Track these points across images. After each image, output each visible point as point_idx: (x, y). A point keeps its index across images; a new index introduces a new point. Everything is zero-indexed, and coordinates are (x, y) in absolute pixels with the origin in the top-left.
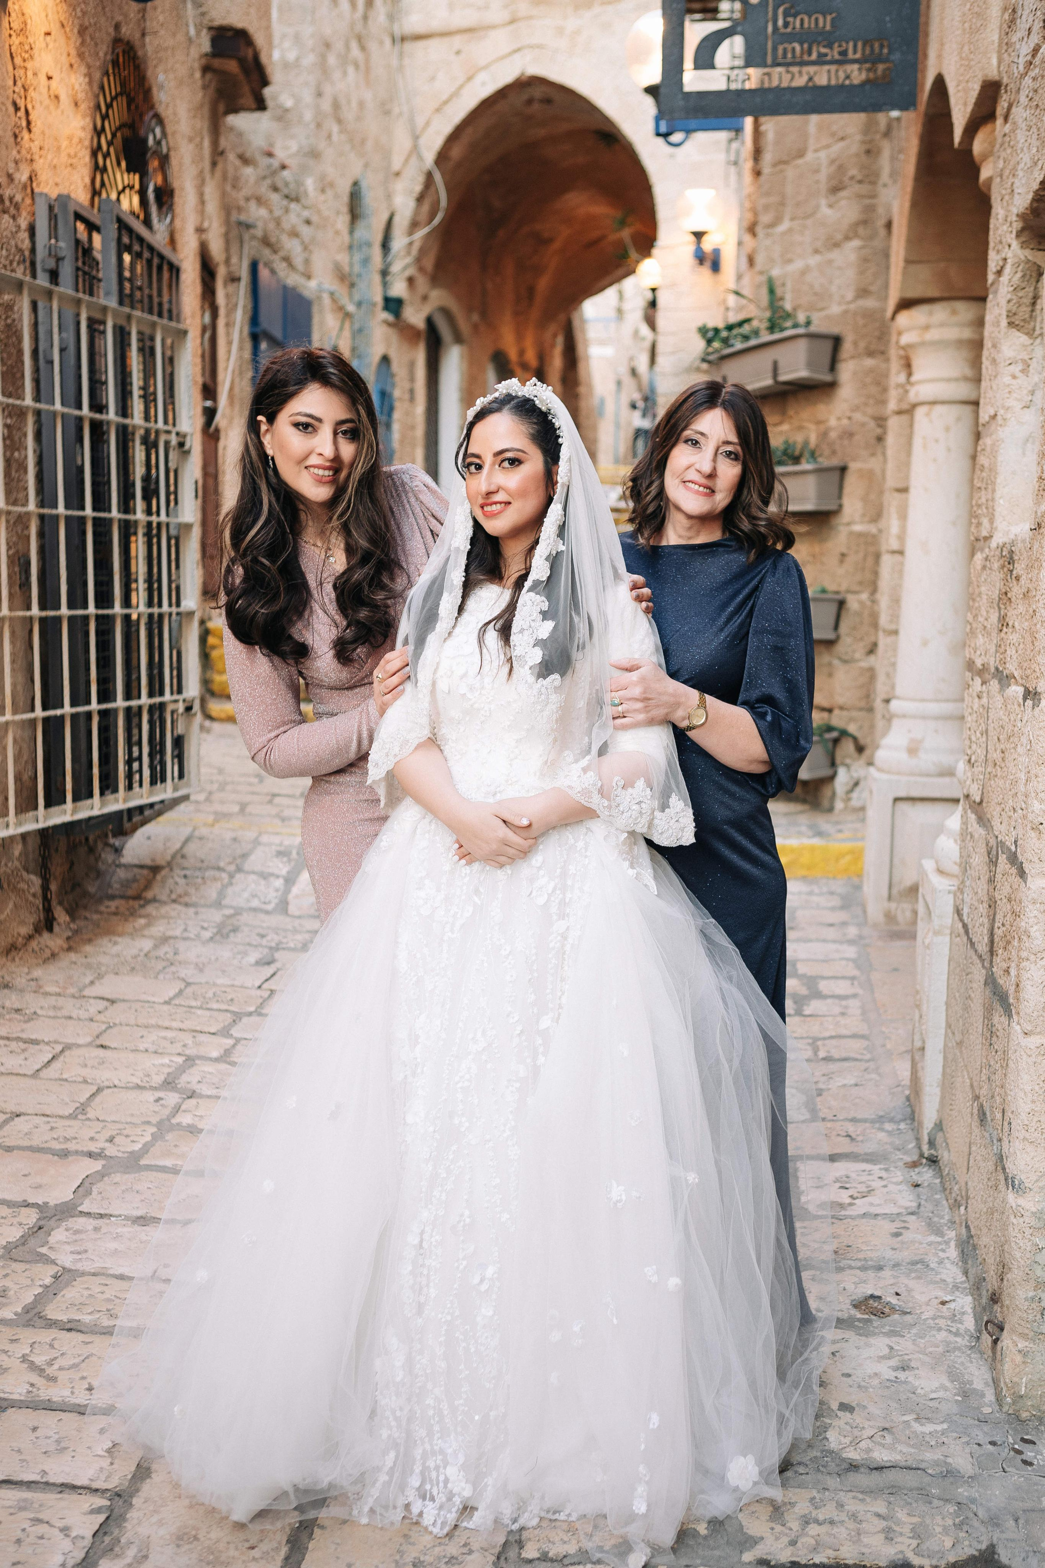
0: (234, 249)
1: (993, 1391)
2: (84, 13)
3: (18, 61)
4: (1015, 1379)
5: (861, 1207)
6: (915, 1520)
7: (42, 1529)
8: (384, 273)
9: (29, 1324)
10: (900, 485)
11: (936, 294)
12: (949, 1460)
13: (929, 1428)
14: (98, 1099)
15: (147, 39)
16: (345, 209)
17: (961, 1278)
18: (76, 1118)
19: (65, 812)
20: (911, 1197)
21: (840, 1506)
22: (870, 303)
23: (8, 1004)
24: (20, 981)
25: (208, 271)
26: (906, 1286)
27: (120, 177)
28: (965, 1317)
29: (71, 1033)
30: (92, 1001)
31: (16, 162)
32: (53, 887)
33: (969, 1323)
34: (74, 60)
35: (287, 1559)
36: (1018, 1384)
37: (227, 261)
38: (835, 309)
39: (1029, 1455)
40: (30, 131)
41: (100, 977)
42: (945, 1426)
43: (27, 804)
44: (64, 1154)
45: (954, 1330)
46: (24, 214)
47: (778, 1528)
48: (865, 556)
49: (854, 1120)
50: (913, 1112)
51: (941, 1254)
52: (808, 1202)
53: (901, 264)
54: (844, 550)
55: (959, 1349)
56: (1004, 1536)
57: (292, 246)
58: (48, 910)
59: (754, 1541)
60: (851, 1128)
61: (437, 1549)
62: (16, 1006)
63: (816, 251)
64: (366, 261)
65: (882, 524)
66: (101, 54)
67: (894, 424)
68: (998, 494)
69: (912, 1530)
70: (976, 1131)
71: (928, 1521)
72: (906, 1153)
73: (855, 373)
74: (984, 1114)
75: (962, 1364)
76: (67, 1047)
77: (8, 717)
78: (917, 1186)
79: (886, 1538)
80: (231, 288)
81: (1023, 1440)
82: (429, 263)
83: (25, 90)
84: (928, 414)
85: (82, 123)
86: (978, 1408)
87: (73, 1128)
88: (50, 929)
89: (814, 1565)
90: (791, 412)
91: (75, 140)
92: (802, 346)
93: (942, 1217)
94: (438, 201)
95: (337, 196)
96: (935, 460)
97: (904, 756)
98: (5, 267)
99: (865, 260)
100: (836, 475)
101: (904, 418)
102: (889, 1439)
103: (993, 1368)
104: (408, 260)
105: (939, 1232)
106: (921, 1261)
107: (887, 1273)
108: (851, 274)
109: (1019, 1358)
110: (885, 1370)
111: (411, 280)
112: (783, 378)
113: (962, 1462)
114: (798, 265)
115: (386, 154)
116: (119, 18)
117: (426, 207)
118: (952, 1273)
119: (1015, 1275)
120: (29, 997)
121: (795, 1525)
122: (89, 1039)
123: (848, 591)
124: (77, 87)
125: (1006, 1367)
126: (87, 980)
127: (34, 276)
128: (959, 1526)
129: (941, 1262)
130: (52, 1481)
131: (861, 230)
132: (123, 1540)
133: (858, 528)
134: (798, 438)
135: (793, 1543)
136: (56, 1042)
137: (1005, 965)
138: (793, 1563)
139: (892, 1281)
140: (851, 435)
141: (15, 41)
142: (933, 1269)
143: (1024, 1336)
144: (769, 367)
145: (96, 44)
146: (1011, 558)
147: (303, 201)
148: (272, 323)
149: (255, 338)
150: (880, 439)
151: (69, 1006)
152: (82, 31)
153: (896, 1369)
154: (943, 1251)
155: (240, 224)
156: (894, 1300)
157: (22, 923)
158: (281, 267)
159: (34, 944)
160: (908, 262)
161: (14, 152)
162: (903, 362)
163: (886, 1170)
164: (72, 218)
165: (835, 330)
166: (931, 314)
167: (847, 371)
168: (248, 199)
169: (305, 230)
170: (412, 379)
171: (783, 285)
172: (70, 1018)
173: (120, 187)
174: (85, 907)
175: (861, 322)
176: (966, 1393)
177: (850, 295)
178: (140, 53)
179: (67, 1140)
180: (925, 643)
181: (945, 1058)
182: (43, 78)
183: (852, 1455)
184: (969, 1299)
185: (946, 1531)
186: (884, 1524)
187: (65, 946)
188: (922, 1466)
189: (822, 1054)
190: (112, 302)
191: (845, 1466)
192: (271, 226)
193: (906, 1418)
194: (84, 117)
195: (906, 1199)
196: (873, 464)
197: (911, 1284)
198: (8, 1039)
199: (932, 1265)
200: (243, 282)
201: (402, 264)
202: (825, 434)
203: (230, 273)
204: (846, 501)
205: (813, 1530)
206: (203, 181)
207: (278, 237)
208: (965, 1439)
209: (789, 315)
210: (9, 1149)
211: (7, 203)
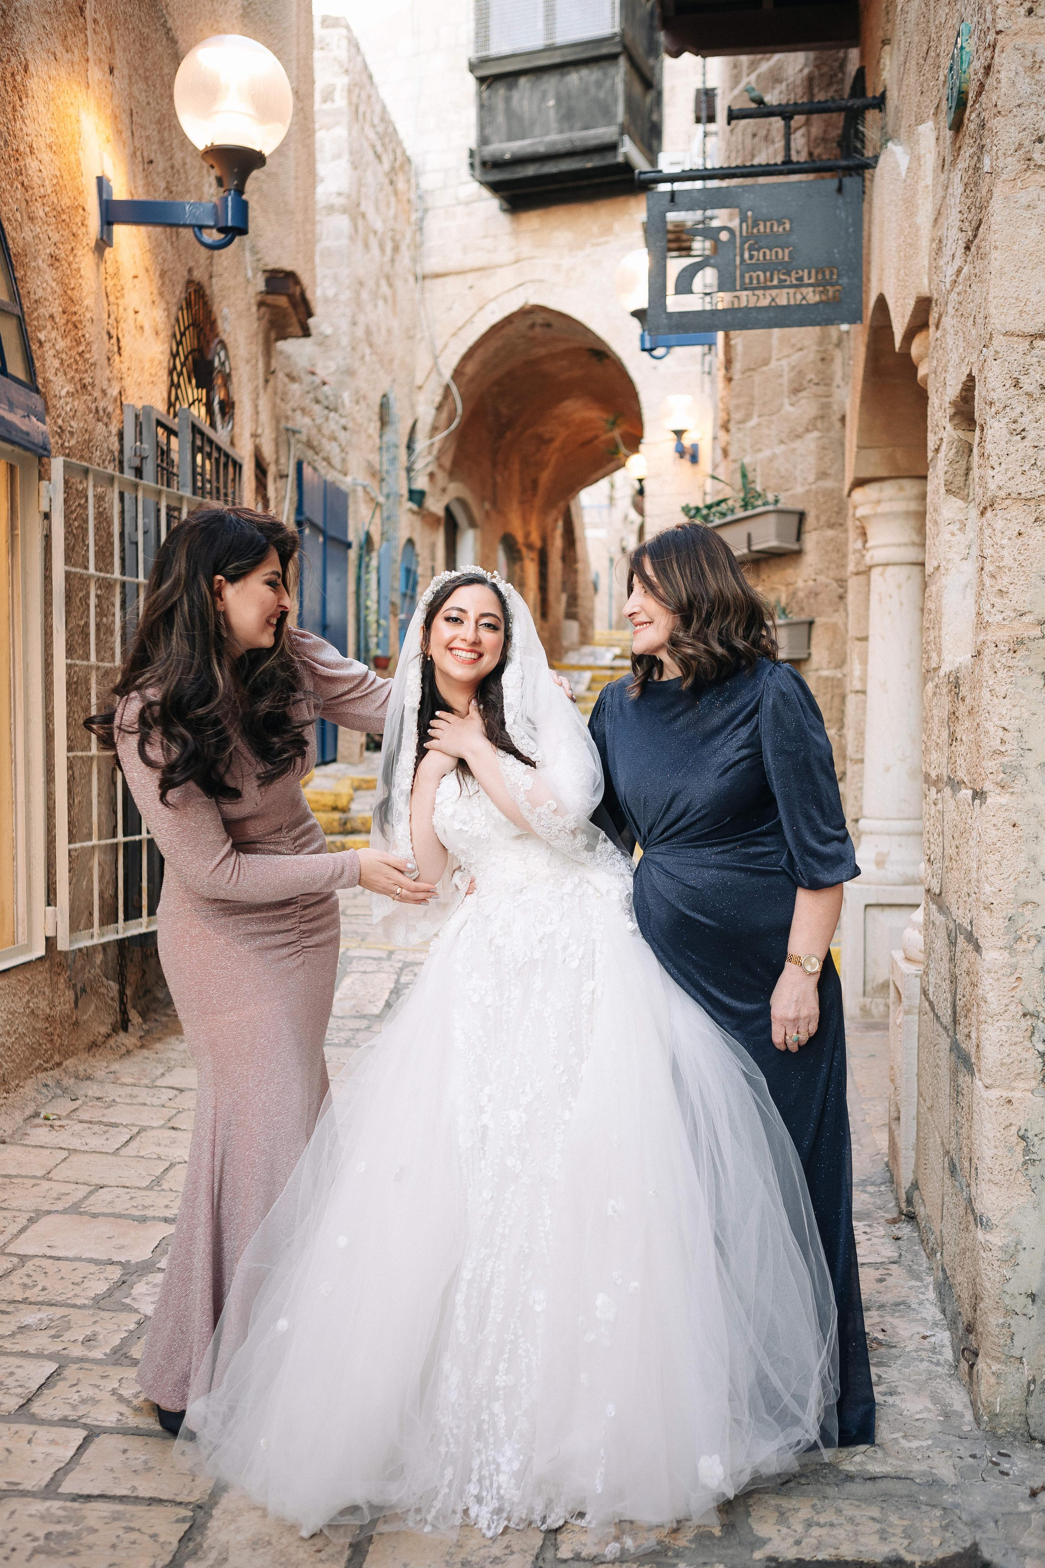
0: (283, 451)
1: (971, 1412)
2: (164, 260)
3: (112, 299)
4: (990, 1399)
6: (905, 1523)
7: (134, 1536)
8: (409, 470)
9: (116, 1363)
10: (860, 635)
11: (886, 474)
12: (934, 1471)
13: (915, 1444)
14: (171, 1172)
15: (214, 280)
16: (376, 417)
17: (939, 1316)
18: (152, 1189)
19: (141, 925)
20: (893, 1249)
21: (839, 1511)
22: (829, 484)
23: (90, 1093)
24: (100, 1074)
25: (261, 469)
26: (891, 1324)
27: (191, 392)
28: (944, 1349)
29: (145, 1118)
30: (163, 1090)
31: (109, 380)
32: (129, 992)
33: (948, 1354)
34: (156, 298)
35: (350, 1560)
36: (993, 1404)
37: (277, 461)
38: (799, 490)
39: (1005, 1466)
40: (120, 355)
41: (170, 1069)
42: (930, 1442)
43: (109, 917)
44: (143, 1220)
45: (935, 1360)
46: (114, 422)
47: (784, 1530)
48: (833, 697)
50: (892, 1176)
51: (921, 1296)
53: (855, 449)
55: (940, 1377)
56: (985, 1536)
57: (332, 449)
58: (124, 1012)
59: (763, 1542)
61: (482, 1551)
62: (96, 1095)
63: (782, 442)
64: (394, 460)
65: (846, 669)
66: (177, 293)
67: (853, 583)
68: (943, 632)
69: (903, 1531)
70: (948, 1182)
71: (918, 1524)
72: (887, 1211)
73: (818, 543)
74: (954, 1166)
75: (943, 1389)
76: (143, 1129)
77: (95, 841)
78: (898, 1239)
79: (881, 1538)
80: (280, 483)
81: (1000, 1454)
82: (447, 462)
83: (117, 322)
84: (882, 574)
85: (161, 349)
86: (959, 1427)
87: (151, 1197)
88: (125, 1029)
89: (818, 1561)
90: (764, 576)
91: (156, 362)
92: (772, 519)
93: (921, 1266)
94: (456, 410)
95: (368, 405)
96: (890, 613)
97: (877, 868)
98: (99, 465)
99: (824, 448)
100: (806, 627)
101: (862, 578)
102: (880, 1453)
103: (970, 1392)
104: (429, 458)
105: (918, 1278)
106: (903, 1303)
107: (874, 1313)
108: (812, 459)
109: (993, 1380)
111: (432, 475)
112: (756, 547)
113: (945, 1471)
114: (767, 453)
115: (411, 371)
116: (192, 264)
117: (444, 415)
118: (932, 1312)
119: (986, 1304)
120: (109, 1087)
121: (799, 1528)
122: (162, 1122)
124: (158, 319)
125: (982, 1388)
126: (159, 1072)
127: (122, 471)
128: (945, 1528)
129: (921, 1303)
130: (141, 1495)
131: (819, 424)
132: (205, 1546)
133: (825, 673)
135: (798, 1543)
136: (133, 1125)
137: (966, 1031)
138: (799, 1560)
139: (878, 1320)
140: (817, 594)
141: (110, 283)
142: (914, 1309)
143: (996, 1359)
144: (745, 538)
145: (173, 285)
146: (957, 683)
147: (341, 411)
148: (315, 511)
149: (300, 524)
150: (841, 597)
151: (143, 1095)
152: (163, 274)
153: (884, 1394)
154: (923, 1293)
155: (287, 430)
156: (880, 1336)
157: (102, 1023)
158: (322, 466)
159: (112, 1042)
160: (860, 447)
161: (108, 372)
162: (859, 531)
163: (870, 1226)
164: (154, 423)
165: (799, 507)
166: (881, 491)
167: (811, 541)
168: (294, 410)
169: (342, 435)
170: (433, 559)
171: (754, 470)
172: (145, 1104)
173: (191, 401)
174: (155, 1011)
175: (822, 500)
176: (948, 1414)
177: (811, 478)
178: (208, 292)
179: (145, 1207)
180: (888, 769)
181: (918, 1123)
182: (131, 312)
183: (848, 1467)
184: (948, 1333)
185: (933, 1531)
186: (877, 1526)
187: (139, 1044)
188: (911, 1476)
190: (187, 493)
191: (842, 1476)
192: (314, 432)
193: (894, 1436)
194: (163, 343)
195: (889, 1250)
196: (837, 618)
197: (896, 1322)
198: (91, 1122)
199: (913, 1306)
200: (290, 479)
201: (424, 462)
202: (794, 594)
203: (279, 471)
204: (814, 650)
205: (816, 1531)
206: (258, 395)
207: (319, 441)
208: (948, 1453)
209: (760, 495)
210: (95, 1216)
211: (101, 413)
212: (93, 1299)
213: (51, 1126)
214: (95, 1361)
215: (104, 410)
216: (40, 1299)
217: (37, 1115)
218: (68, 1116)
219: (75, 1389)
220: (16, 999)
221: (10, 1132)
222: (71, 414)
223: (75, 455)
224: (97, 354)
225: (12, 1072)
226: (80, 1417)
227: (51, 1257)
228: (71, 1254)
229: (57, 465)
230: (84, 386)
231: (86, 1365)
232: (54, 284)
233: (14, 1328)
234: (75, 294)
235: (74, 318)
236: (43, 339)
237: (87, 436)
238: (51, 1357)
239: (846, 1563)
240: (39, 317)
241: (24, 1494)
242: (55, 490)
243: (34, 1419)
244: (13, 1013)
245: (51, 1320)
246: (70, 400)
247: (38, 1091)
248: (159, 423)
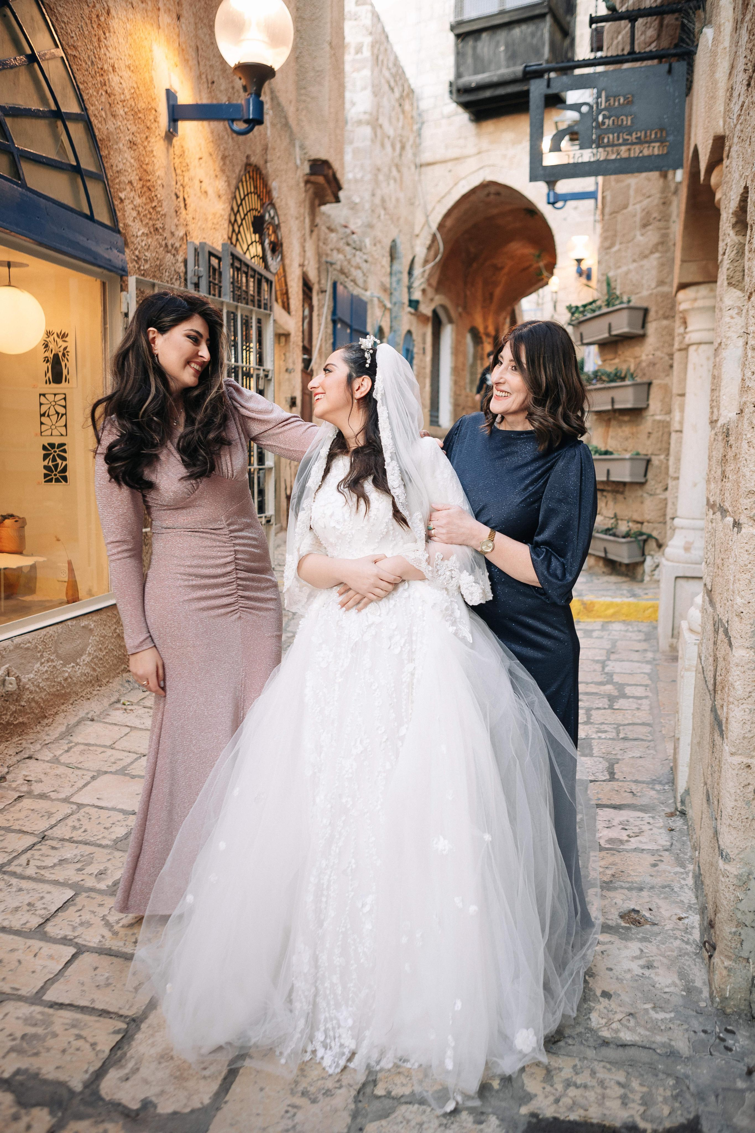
0: (323, 276)
1: (708, 989)
2: (225, 149)
3: (179, 171)
4: (722, 986)
5: (634, 843)
6: (645, 1089)
7: (80, 1043)
8: (410, 288)
10: (681, 392)
11: (701, 280)
12: (673, 1043)
13: (661, 1015)
15: (269, 165)
16: (387, 254)
17: (694, 900)
20: (667, 838)
21: (593, 1073)
22: (665, 289)
25: (307, 287)
26: (657, 904)
27: (249, 236)
28: (694, 931)
31: (177, 226)
33: (696, 937)
34: (218, 173)
36: (724, 990)
37: (319, 282)
38: (645, 293)
39: (730, 1041)
40: (186, 209)
42: (672, 1015)
45: (686, 939)
46: (180, 253)
47: (548, 1088)
48: (663, 434)
49: (636, 782)
50: (673, 779)
51: (683, 882)
52: (600, 838)
53: (680, 263)
54: (650, 431)
55: (688, 954)
56: (706, 1109)
57: (358, 274)
59: (530, 1098)
60: (634, 787)
63: (634, 261)
64: (399, 281)
65: (672, 415)
66: (237, 171)
67: (677, 356)
69: (642, 1098)
70: (705, 806)
71: (654, 1091)
72: (667, 806)
73: (656, 329)
74: (709, 797)
75: (689, 966)
78: (672, 830)
79: (623, 1103)
80: (321, 296)
81: (726, 1030)
82: (434, 282)
83: (184, 187)
84: (696, 350)
85: (223, 206)
86: (697, 1002)
89: (570, 1122)
90: (620, 352)
91: (218, 215)
92: (625, 314)
93: (686, 854)
94: (439, 249)
95: (382, 247)
97: (682, 552)
98: (167, 282)
99: (663, 265)
100: (646, 387)
101: (683, 353)
102: (632, 1023)
103: (708, 973)
104: (422, 280)
105: (683, 866)
106: (669, 886)
107: (645, 893)
108: (654, 272)
109: (725, 973)
110: (636, 967)
111: (424, 291)
112: (614, 332)
113: (682, 1045)
114: (624, 269)
115: (412, 226)
116: (249, 152)
117: (432, 253)
118: (688, 896)
119: (722, 914)
121: (560, 1087)
123: (652, 454)
124: (220, 187)
125: (717, 975)
128: (675, 1098)
129: (681, 888)
130: (97, 1007)
131: (660, 248)
132: (128, 1055)
133: (658, 418)
134: (624, 367)
135: (557, 1101)
137: (722, 702)
138: (555, 1119)
139: (648, 900)
140: (654, 364)
141: (177, 161)
142: (676, 892)
143: (728, 957)
144: (607, 326)
145: (233, 166)
147: (364, 250)
148: (344, 313)
149: (334, 322)
150: (671, 366)
152: (224, 158)
153: (643, 967)
154: (684, 879)
155: (327, 262)
156: (647, 914)
158: (350, 285)
160: (683, 261)
161: (176, 220)
162: (682, 321)
163: (653, 818)
164: (207, 254)
165: (645, 305)
166: (697, 292)
167: (652, 328)
168: (332, 250)
169: (364, 266)
170: (424, 343)
171: (616, 281)
173: (249, 242)
175: (660, 300)
176: (690, 990)
177: (653, 285)
178: (264, 172)
180: (695, 485)
182: (197, 182)
183: (606, 1034)
184: (698, 918)
185: (665, 1100)
186: (622, 1091)
188: (654, 1046)
189: (621, 735)
191: (600, 1041)
192: (345, 263)
193: (646, 1006)
194: (224, 203)
195: (664, 840)
196: (667, 380)
197: (661, 903)
199: (676, 889)
200: (328, 293)
201: (419, 282)
202: (640, 363)
203: (320, 288)
204: (651, 402)
205: (572, 1092)
206: (305, 240)
207: (349, 270)
208: (686, 1026)
209: (618, 297)
210: (133, 777)
211: (170, 247)
212: (114, 841)
213: (125, 710)
214: (100, 892)
215: (172, 246)
216: (80, 839)
217: (118, 701)
218: (138, 703)
219: (78, 914)
220: (107, 628)
221: (98, 713)
222: (146, 248)
223: (149, 275)
224: (166, 208)
225: (104, 674)
226: (75, 937)
227: (97, 807)
228: (110, 805)
229: (132, 281)
230: (157, 229)
231: (93, 894)
232: (132, 161)
233: (56, 861)
234: (150, 168)
235: (148, 184)
236: (123, 197)
237: (158, 263)
238: (71, 886)
239: (592, 1125)
240: (120, 182)
241: (20, 998)
242: (131, 297)
243: (46, 938)
244: (104, 637)
245: (82, 856)
246: (145, 238)
247: (122, 685)
248: (211, 254)
